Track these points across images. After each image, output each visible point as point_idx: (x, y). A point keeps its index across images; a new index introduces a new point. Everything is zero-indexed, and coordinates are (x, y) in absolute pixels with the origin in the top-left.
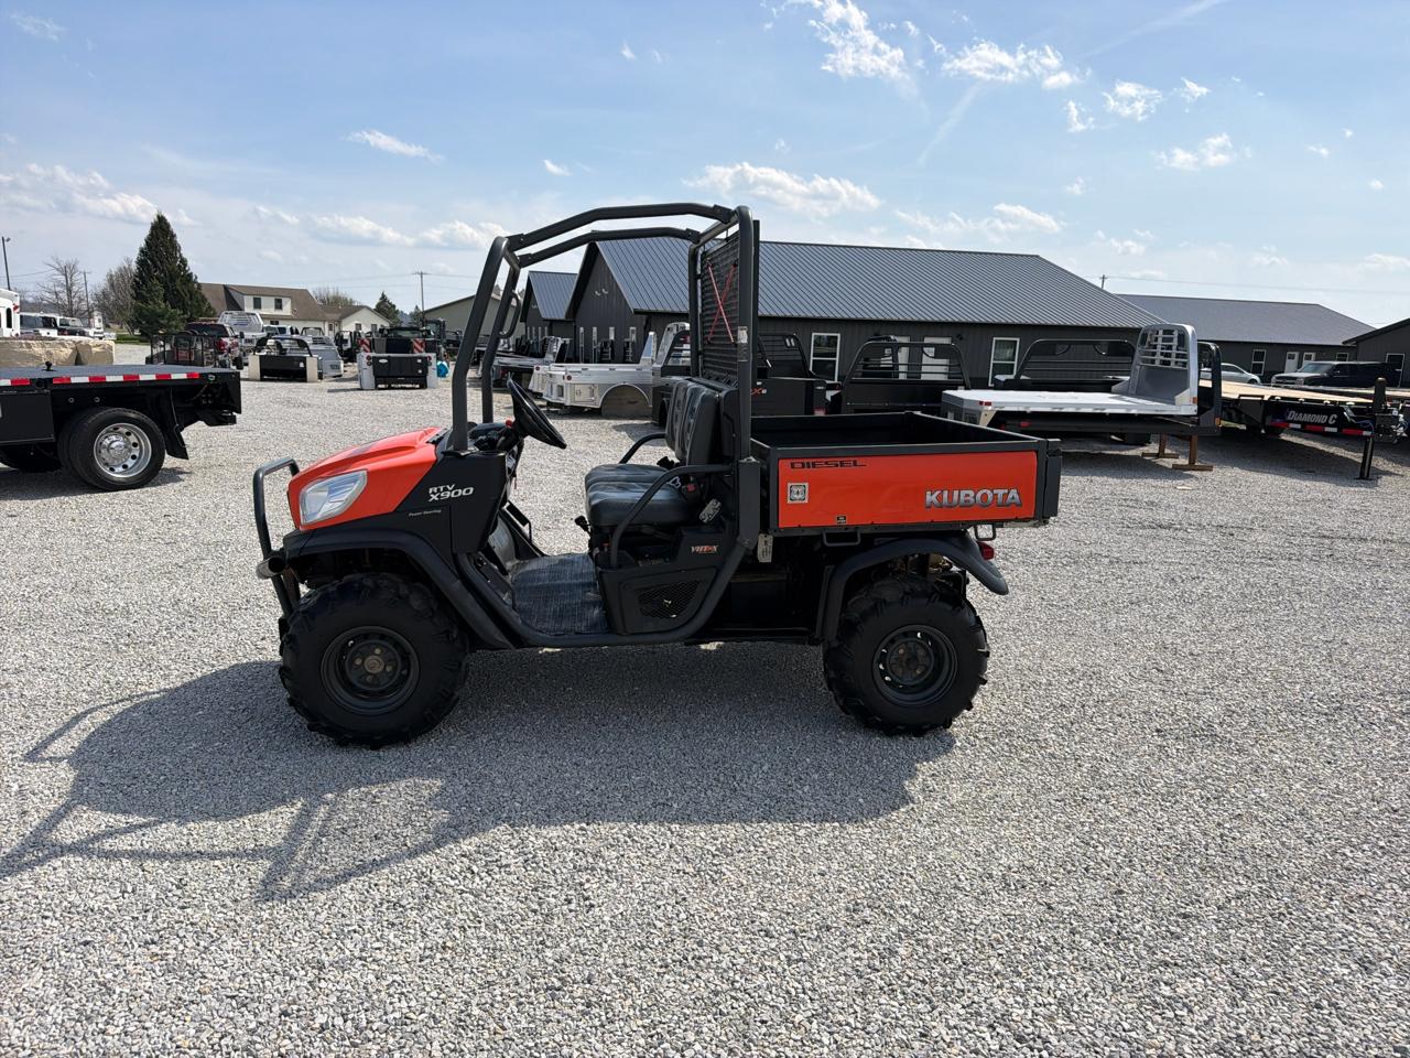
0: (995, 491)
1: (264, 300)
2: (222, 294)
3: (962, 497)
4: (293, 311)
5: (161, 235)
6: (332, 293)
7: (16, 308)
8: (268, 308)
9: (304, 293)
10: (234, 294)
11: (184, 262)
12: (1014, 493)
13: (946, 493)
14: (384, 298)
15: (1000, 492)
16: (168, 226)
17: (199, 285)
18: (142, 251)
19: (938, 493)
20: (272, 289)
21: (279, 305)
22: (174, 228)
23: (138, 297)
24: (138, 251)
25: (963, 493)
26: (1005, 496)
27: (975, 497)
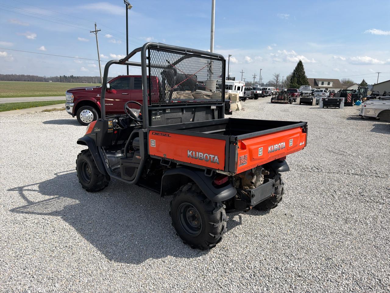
0: (210, 155)
1: (325, 82)
2: (313, 81)
3: (199, 155)
4: (333, 85)
5: (300, 65)
6: (347, 80)
7: (244, 86)
8: (326, 85)
9: (338, 80)
10: (317, 81)
11: (304, 72)
12: (216, 158)
13: (194, 152)
14: (364, 81)
15: (212, 156)
16: (302, 63)
17: (307, 79)
18: (294, 70)
19: (191, 152)
20: (328, 79)
21: (329, 84)
22: (303, 64)
23: (291, 82)
24: (293, 71)
25: (200, 153)
26: (214, 158)
27: (203, 156)
